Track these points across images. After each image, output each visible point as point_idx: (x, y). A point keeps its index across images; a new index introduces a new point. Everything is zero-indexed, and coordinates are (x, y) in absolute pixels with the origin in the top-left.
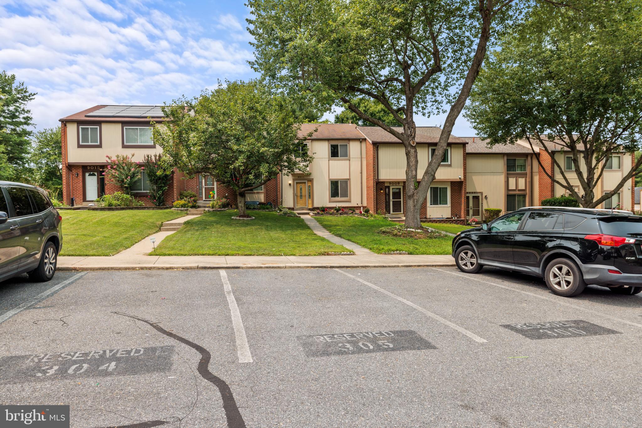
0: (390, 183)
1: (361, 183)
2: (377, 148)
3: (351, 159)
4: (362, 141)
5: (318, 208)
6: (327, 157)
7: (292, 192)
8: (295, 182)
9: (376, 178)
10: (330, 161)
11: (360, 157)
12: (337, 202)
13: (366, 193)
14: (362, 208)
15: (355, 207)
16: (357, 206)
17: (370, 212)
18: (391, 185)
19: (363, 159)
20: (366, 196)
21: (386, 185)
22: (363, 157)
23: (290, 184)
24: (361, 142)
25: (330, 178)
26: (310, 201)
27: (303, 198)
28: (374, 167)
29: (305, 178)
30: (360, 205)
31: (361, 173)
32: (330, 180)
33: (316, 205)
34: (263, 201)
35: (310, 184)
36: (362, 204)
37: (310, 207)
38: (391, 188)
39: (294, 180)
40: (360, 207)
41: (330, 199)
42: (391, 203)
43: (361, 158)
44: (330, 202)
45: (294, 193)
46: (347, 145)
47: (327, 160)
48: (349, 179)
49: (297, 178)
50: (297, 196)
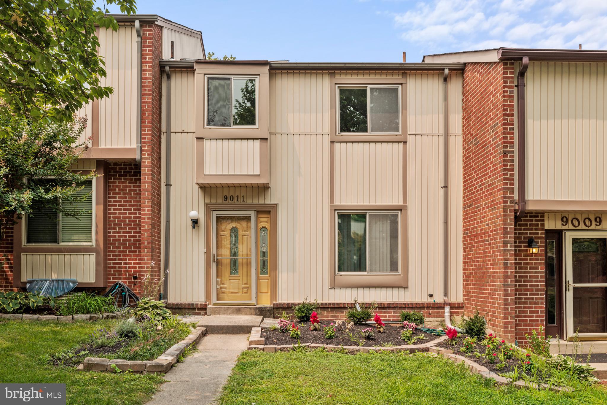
0: (565, 216)
1: (446, 222)
2: (522, 74)
3: (411, 140)
4: (450, 75)
5: (288, 308)
6: (327, 129)
7: (203, 249)
8: (214, 214)
9: (516, 197)
10: (337, 145)
11: (442, 132)
12: (358, 287)
13: (461, 259)
14: (447, 309)
15: (421, 307)
16: (430, 300)
17: (488, 330)
18: (570, 226)
19: (452, 139)
20: (461, 266)
21: (550, 225)
22: (452, 131)
23: (195, 222)
24: (445, 80)
25: (337, 202)
26: (265, 283)
27: (242, 270)
28: (505, 154)
29: (249, 201)
30: (439, 299)
31: (446, 187)
32: (334, 209)
33: (283, 299)
34: (92, 280)
35: (264, 222)
36: (446, 294)
37: (266, 302)
38: (569, 238)
39: (209, 208)
40: (440, 307)
41: (333, 277)
42: (569, 297)
43: (447, 135)
44: (333, 287)
45: (208, 253)
46: (396, 90)
47: (327, 139)
48: (400, 209)
49: (220, 201)
50: (218, 263)
